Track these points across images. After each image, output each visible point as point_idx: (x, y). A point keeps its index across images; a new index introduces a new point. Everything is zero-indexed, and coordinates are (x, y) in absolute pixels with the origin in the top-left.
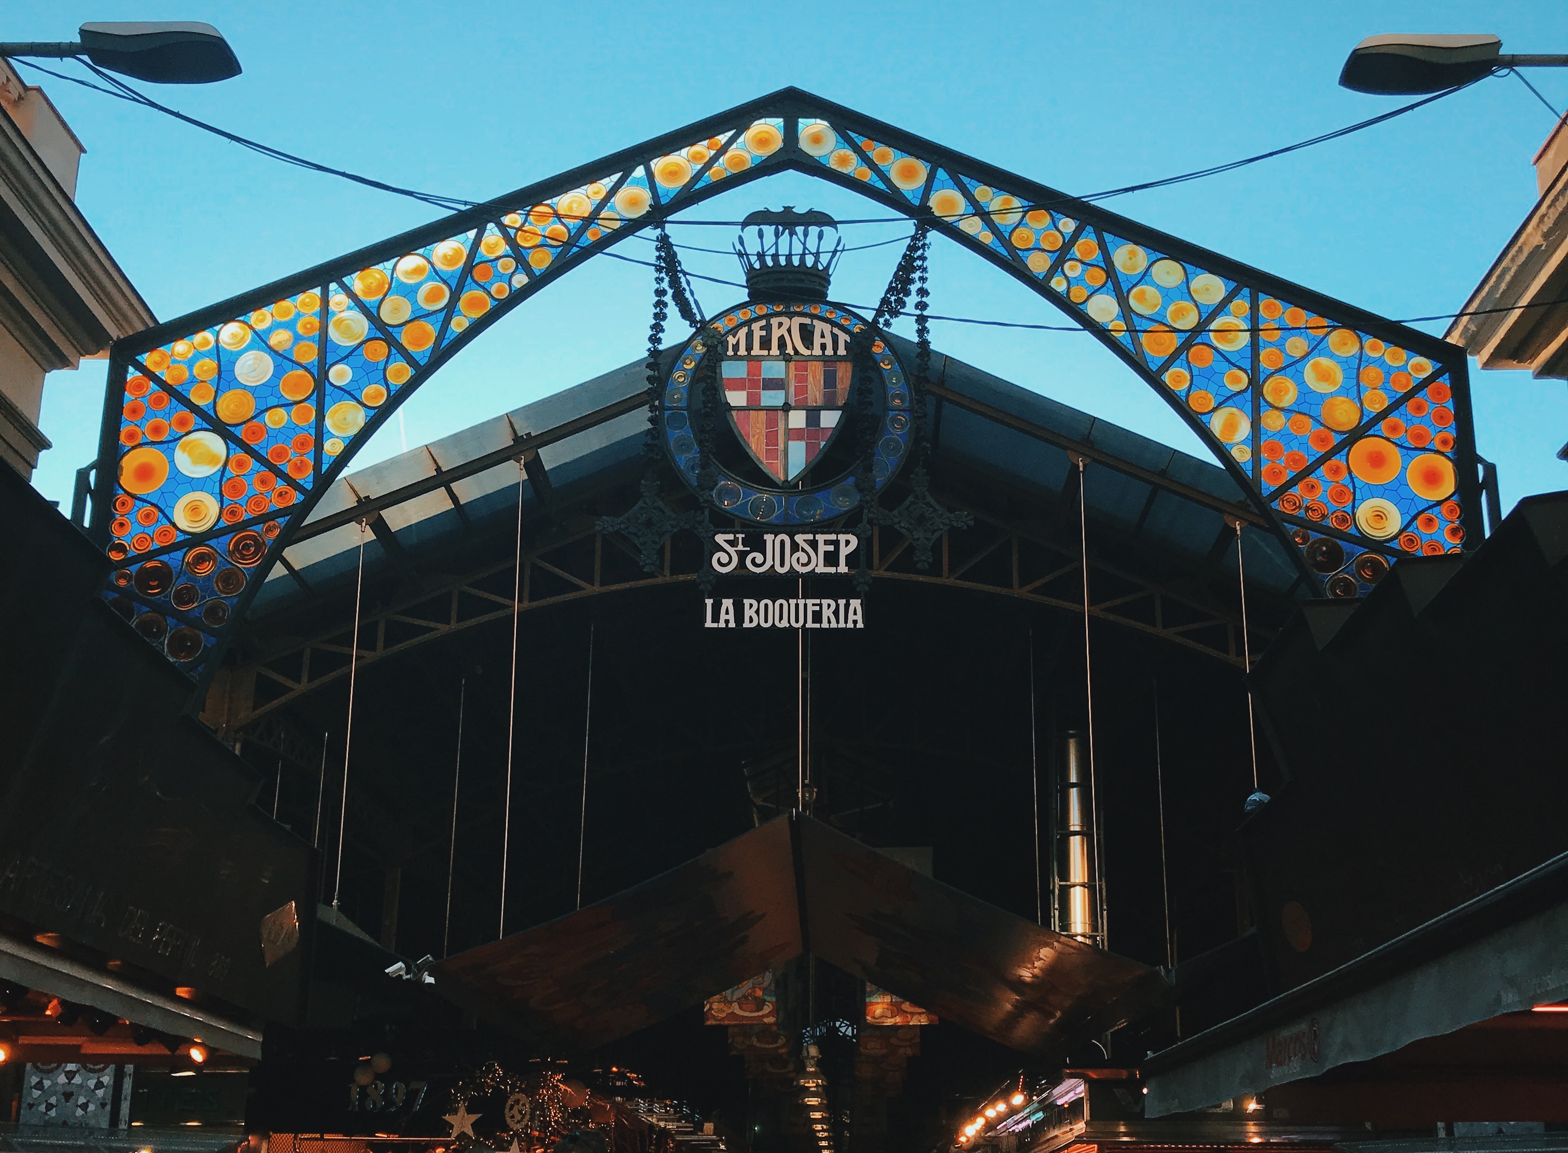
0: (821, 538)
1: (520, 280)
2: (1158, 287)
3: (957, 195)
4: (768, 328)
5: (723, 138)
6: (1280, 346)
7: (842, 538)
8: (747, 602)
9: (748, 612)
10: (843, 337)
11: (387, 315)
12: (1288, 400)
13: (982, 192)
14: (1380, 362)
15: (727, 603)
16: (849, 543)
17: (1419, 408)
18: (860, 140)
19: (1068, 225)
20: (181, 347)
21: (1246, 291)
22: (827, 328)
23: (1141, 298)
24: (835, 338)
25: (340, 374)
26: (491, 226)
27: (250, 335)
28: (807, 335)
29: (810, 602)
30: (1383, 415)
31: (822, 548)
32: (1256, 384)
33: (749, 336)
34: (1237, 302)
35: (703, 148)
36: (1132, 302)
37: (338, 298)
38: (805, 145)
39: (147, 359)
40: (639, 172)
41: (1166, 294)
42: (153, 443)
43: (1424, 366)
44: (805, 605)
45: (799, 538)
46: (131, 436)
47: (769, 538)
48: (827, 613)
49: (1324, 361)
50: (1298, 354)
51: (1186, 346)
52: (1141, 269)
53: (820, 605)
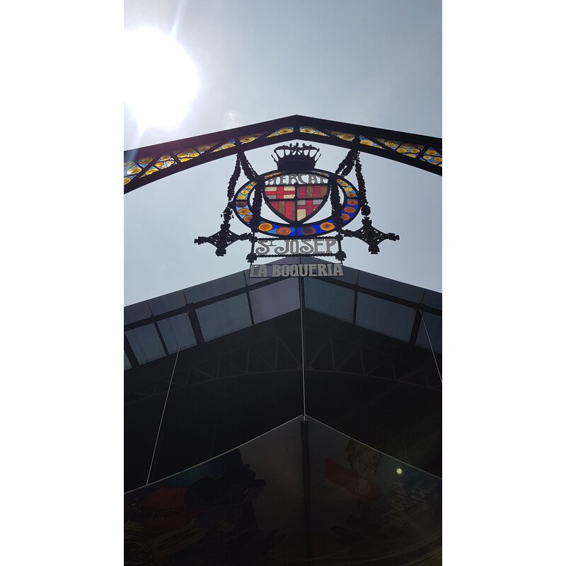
15: (263, 266)
44: (308, 267)
53: (317, 267)
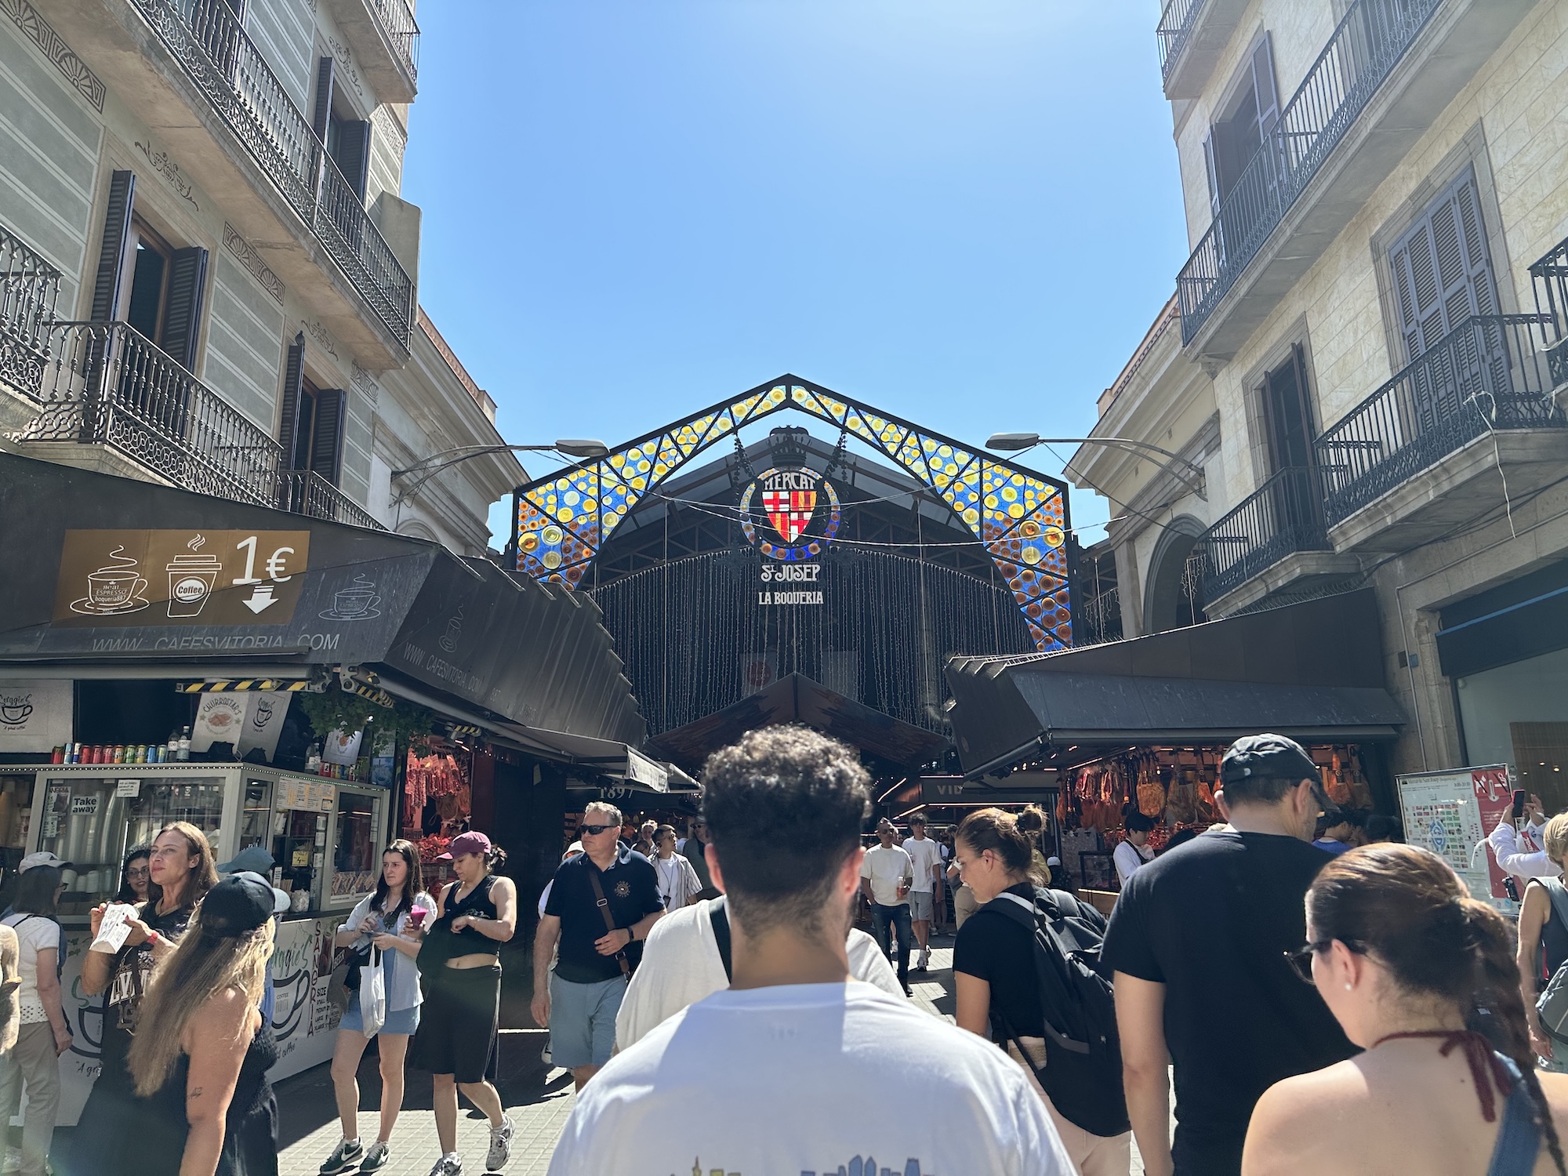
0: (805, 566)
1: (679, 459)
2: (941, 457)
3: (858, 418)
4: (781, 478)
5: (760, 396)
6: (991, 482)
7: (814, 566)
8: (776, 593)
9: (776, 598)
10: (812, 481)
11: (624, 475)
12: (994, 505)
13: (868, 418)
14: (1033, 488)
15: (768, 594)
16: (816, 568)
17: (1049, 507)
18: (817, 395)
19: (904, 431)
20: (541, 490)
21: (978, 458)
22: (805, 477)
23: (934, 463)
24: (809, 481)
25: (607, 501)
26: (666, 435)
27: (568, 484)
28: (797, 479)
29: (801, 593)
30: (1034, 511)
31: (806, 570)
32: (981, 499)
33: (774, 480)
34: (974, 463)
35: (753, 401)
36: (931, 464)
37: (604, 469)
38: (794, 398)
39: (528, 495)
40: (727, 411)
41: (945, 461)
42: (531, 531)
43: (1051, 490)
44: (799, 595)
45: (797, 567)
46: (523, 528)
47: (784, 567)
48: (808, 598)
49: (1010, 489)
50: (999, 485)
51: (953, 483)
52: (934, 450)
53: (806, 595)
